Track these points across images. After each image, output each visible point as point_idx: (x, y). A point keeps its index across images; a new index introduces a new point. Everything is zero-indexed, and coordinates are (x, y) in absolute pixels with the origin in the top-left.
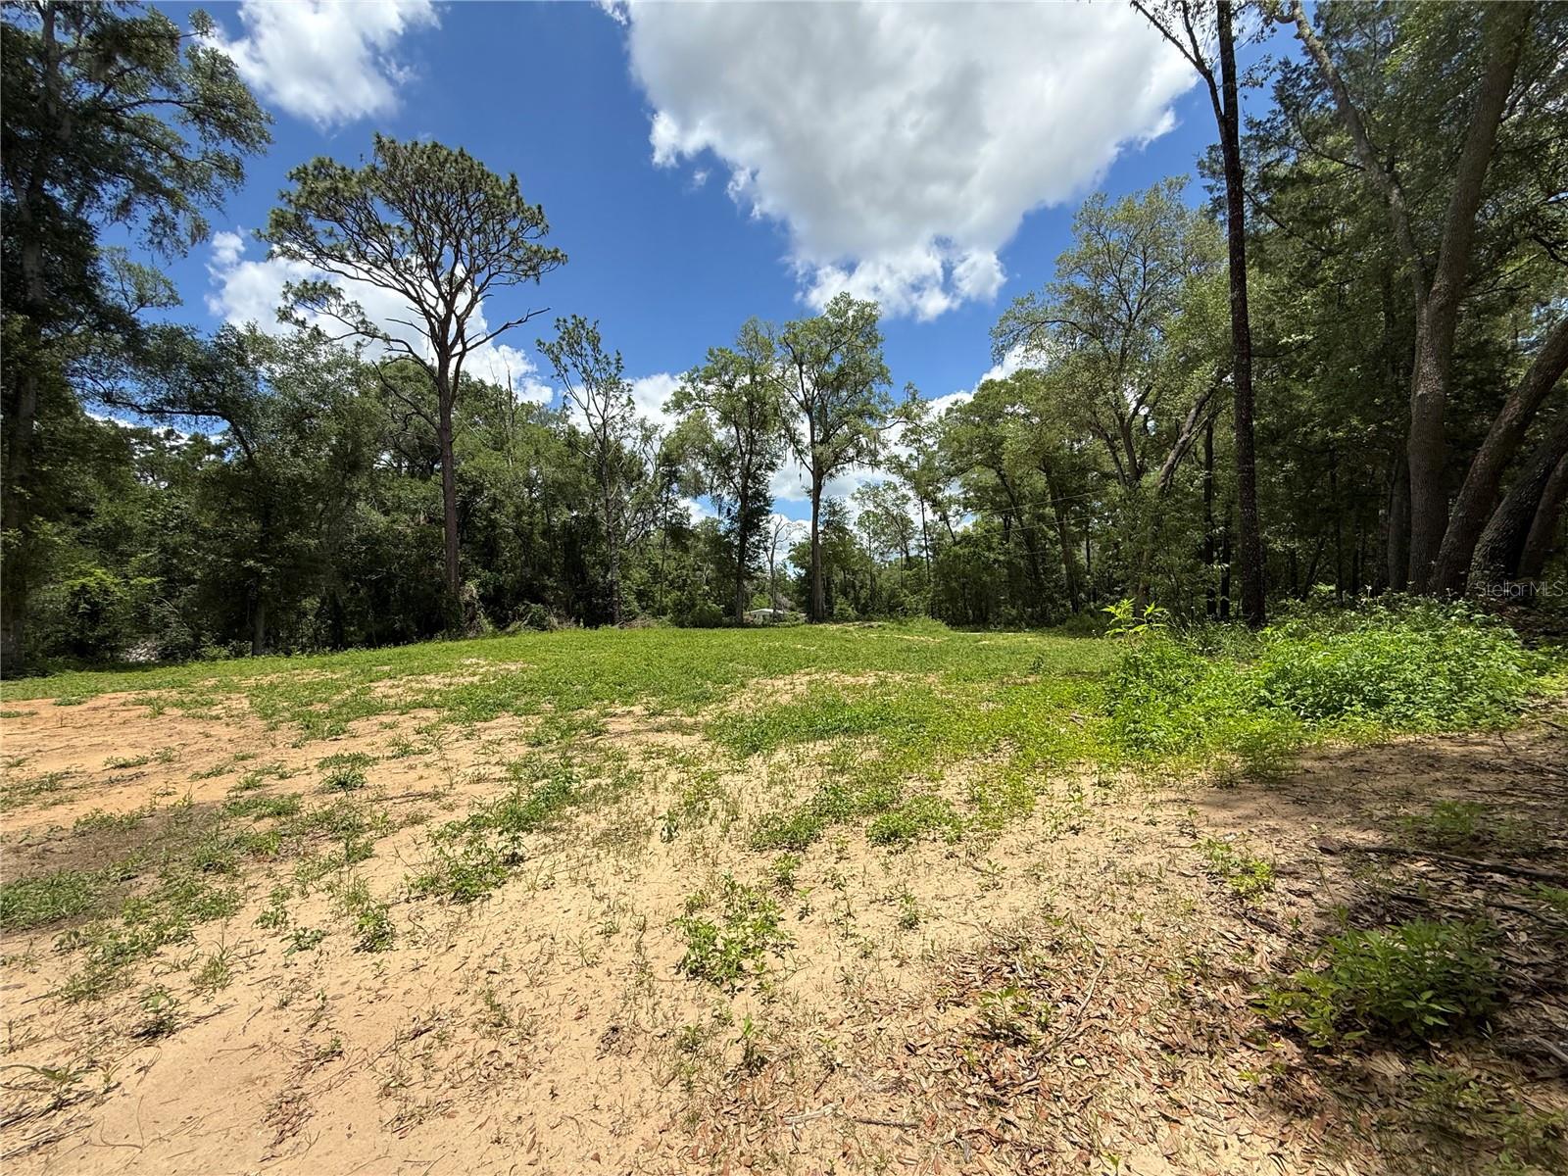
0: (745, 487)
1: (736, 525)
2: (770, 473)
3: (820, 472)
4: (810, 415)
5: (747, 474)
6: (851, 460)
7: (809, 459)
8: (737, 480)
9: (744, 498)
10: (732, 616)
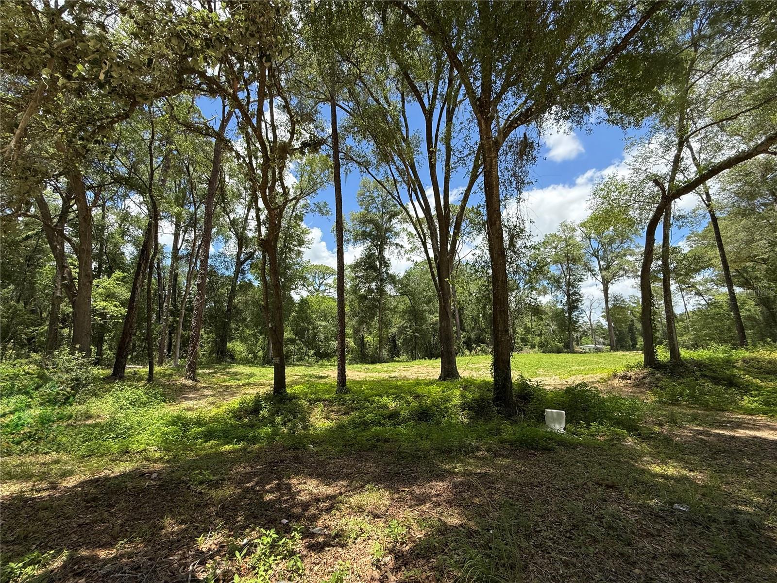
0: (568, 290)
1: (566, 308)
2: (580, 283)
3: (606, 283)
4: (598, 258)
5: (568, 284)
6: (622, 276)
7: (599, 278)
8: (564, 287)
9: (569, 295)
10: (568, 348)
